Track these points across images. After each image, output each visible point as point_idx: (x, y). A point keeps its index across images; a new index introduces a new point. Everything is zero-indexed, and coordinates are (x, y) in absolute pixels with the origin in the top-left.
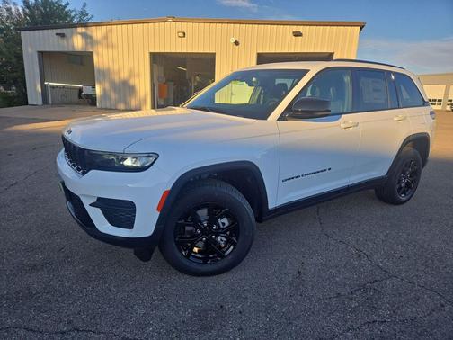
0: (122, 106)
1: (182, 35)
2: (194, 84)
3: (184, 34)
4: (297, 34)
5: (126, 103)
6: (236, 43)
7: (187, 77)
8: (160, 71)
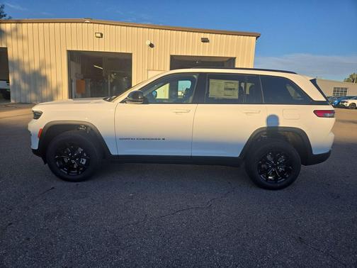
0: (33, 97)
1: (99, 35)
2: (110, 81)
3: (102, 35)
4: (205, 40)
5: (36, 93)
6: (151, 46)
7: (104, 75)
8: (77, 68)
